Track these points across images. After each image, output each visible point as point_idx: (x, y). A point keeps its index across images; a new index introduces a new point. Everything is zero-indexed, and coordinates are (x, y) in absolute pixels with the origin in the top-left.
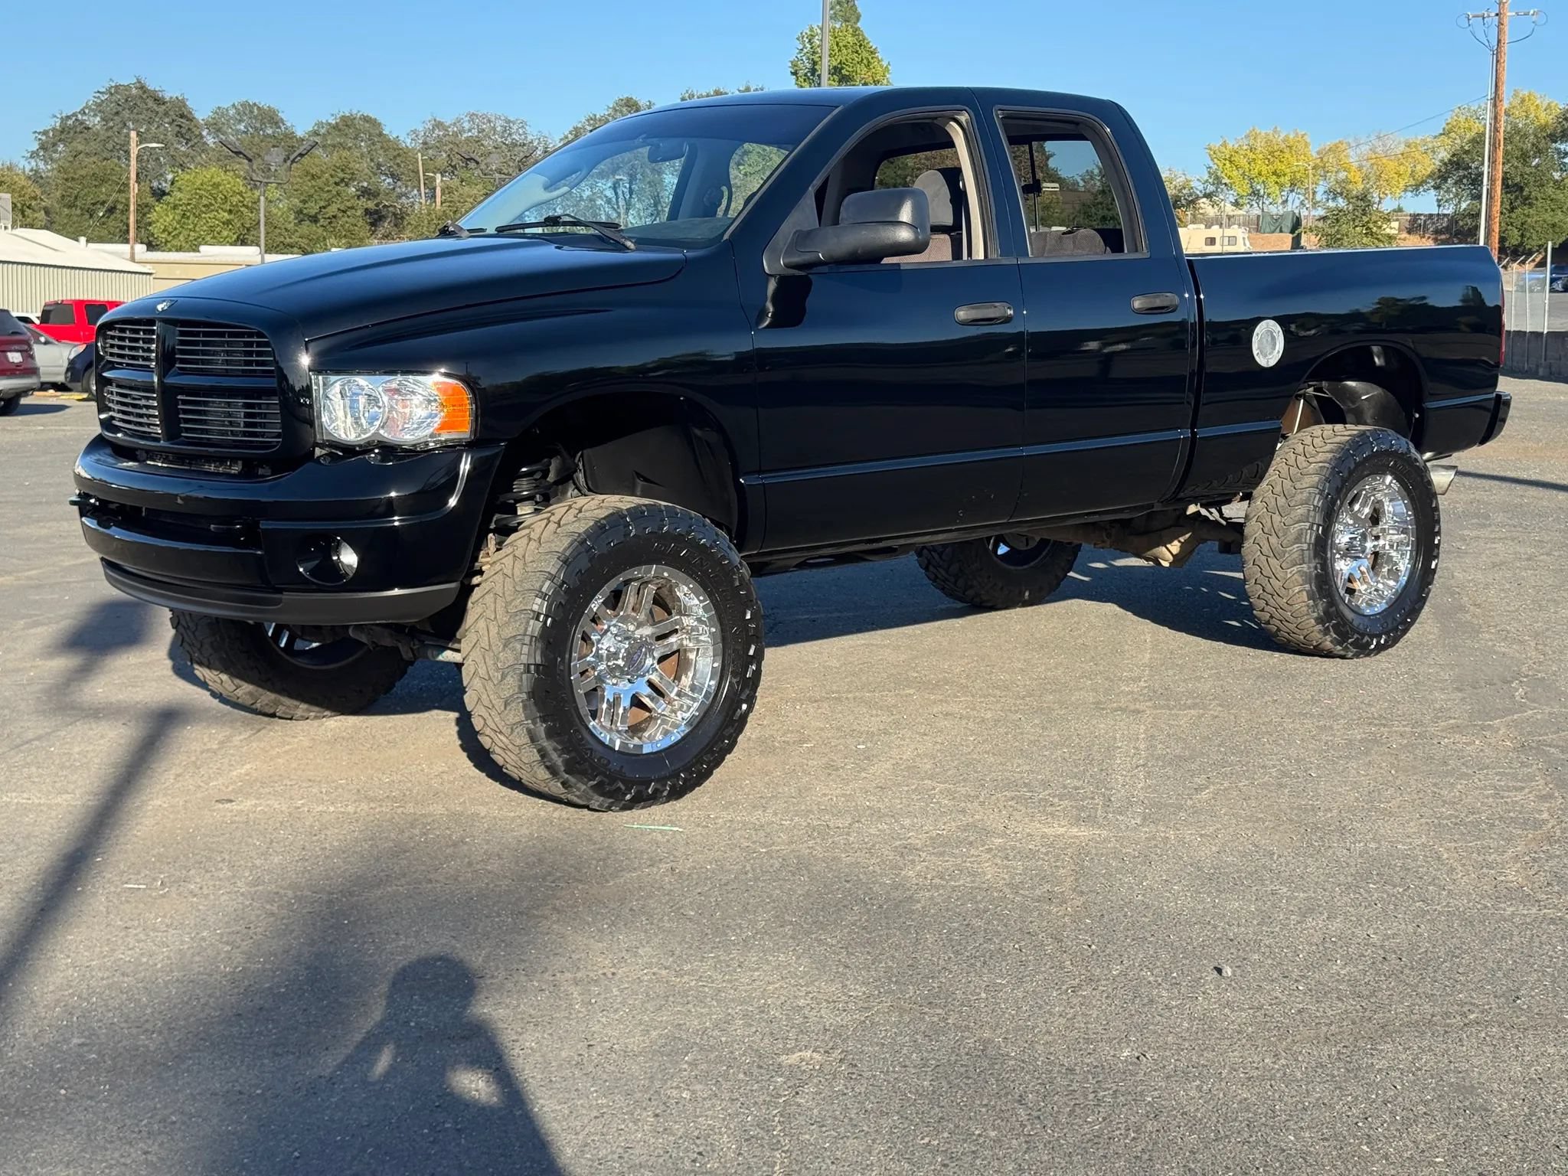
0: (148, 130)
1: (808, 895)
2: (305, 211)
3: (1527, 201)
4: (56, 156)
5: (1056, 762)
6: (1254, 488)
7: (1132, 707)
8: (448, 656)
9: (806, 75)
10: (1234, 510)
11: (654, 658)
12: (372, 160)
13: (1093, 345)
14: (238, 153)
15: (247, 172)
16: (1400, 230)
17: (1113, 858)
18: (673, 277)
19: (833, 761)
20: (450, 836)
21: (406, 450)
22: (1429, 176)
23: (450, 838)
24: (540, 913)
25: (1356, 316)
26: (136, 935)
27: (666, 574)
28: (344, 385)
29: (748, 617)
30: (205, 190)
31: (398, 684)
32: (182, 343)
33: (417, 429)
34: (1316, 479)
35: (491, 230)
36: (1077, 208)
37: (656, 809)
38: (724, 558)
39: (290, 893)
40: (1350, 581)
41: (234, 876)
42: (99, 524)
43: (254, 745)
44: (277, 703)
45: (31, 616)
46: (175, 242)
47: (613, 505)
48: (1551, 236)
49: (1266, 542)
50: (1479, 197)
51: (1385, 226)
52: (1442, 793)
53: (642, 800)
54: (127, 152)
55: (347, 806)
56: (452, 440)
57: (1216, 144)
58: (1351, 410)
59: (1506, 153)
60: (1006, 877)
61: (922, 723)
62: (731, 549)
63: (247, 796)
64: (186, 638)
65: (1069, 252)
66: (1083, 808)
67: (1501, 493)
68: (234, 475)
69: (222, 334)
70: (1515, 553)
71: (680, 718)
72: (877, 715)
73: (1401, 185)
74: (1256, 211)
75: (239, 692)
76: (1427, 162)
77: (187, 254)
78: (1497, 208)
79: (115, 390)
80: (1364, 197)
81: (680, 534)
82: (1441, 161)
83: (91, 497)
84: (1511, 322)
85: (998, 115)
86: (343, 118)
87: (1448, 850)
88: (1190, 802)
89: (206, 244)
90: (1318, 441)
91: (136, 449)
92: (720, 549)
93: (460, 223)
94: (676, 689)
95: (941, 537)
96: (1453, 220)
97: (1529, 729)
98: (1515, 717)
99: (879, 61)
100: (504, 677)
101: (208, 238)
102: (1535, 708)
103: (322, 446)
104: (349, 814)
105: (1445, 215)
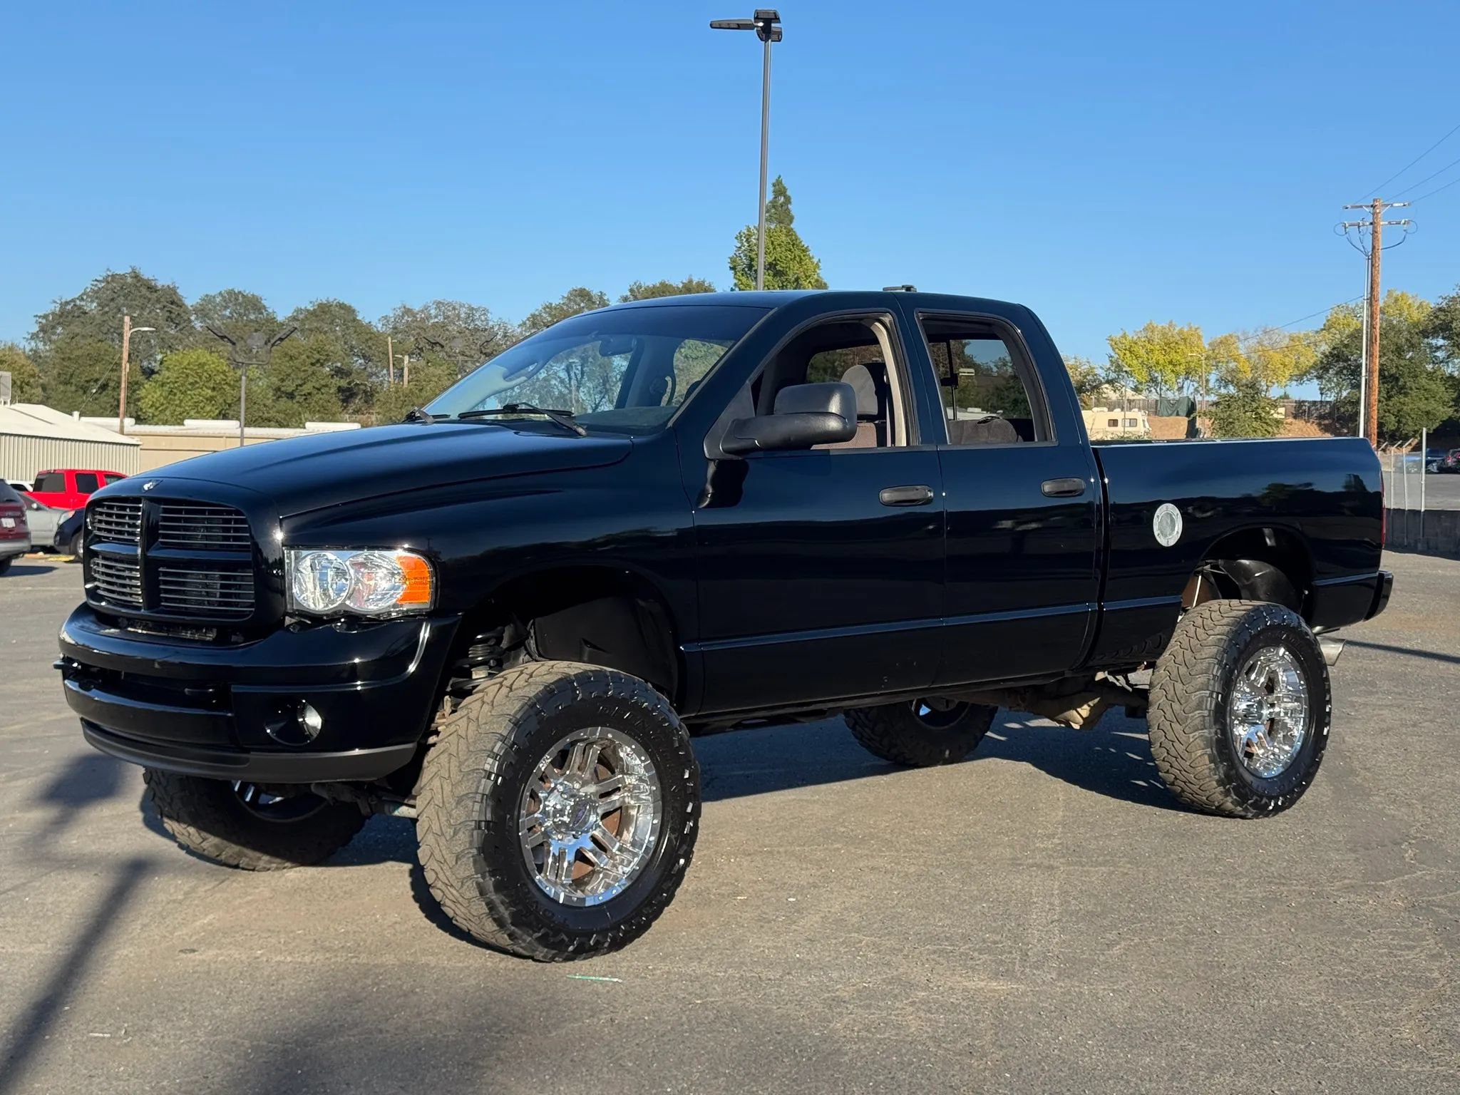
0: (140, 315)
1: (740, 1047)
2: (283, 389)
3: (1403, 390)
4: (54, 337)
5: (975, 917)
6: (1158, 658)
7: (1046, 862)
8: (403, 811)
9: (743, 270)
10: (1140, 677)
11: (598, 814)
12: (345, 343)
13: (1007, 524)
14: (223, 337)
15: (230, 353)
16: (1286, 415)
17: (1030, 1012)
18: (619, 462)
19: (765, 913)
20: (401, 986)
21: (370, 619)
22: (1312, 367)
23: (401, 989)
24: (485, 1064)
25: (1248, 500)
26: (100, 1083)
27: (610, 736)
28: (314, 559)
29: (686, 776)
30: (191, 369)
31: (356, 836)
32: (165, 519)
33: (381, 600)
34: (1214, 650)
35: (454, 416)
36: (991, 391)
37: (597, 960)
38: (665, 720)
39: (247, 1043)
40: (1248, 745)
41: (194, 1026)
42: (80, 686)
43: (218, 895)
44: (240, 855)
45: (11, 769)
46: (161, 416)
47: (561, 670)
48: (1425, 422)
49: (1169, 708)
50: (1359, 386)
51: (1272, 412)
52: (1339, 950)
53: (585, 951)
54: (121, 335)
55: (304, 956)
56: (412, 611)
57: (1117, 335)
58: (1245, 586)
59: (1382, 347)
60: (929, 1030)
61: (850, 877)
62: (671, 712)
63: (210, 945)
64: (158, 794)
65: (983, 440)
66: (1002, 962)
67: (1387, 662)
68: (209, 641)
69: (203, 512)
70: (1401, 720)
71: (621, 872)
72: (807, 869)
73: (1287, 375)
74: (1154, 396)
75: (205, 845)
76: (1310, 354)
77: (172, 427)
78: (1375, 397)
79: (101, 562)
80: (1253, 385)
81: (623, 698)
82: (1323, 353)
83: (73, 661)
84: (1389, 502)
85: (918, 317)
86: (321, 306)
87: (1346, 1007)
88: (1102, 958)
89: (191, 418)
90: (1215, 615)
91: (118, 617)
92: (661, 712)
93: (425, 410)
94: (618, 844)
95: (867, 700)
96: (1335, 406)
97: (1418, 890)
98: (1406, 877)
99: (810, 258)
100: (455, 833)
101: (192, 413)
102: (1424, 870)
103: (291, 615)
104: (305, 964)
105: (1327, 402)
